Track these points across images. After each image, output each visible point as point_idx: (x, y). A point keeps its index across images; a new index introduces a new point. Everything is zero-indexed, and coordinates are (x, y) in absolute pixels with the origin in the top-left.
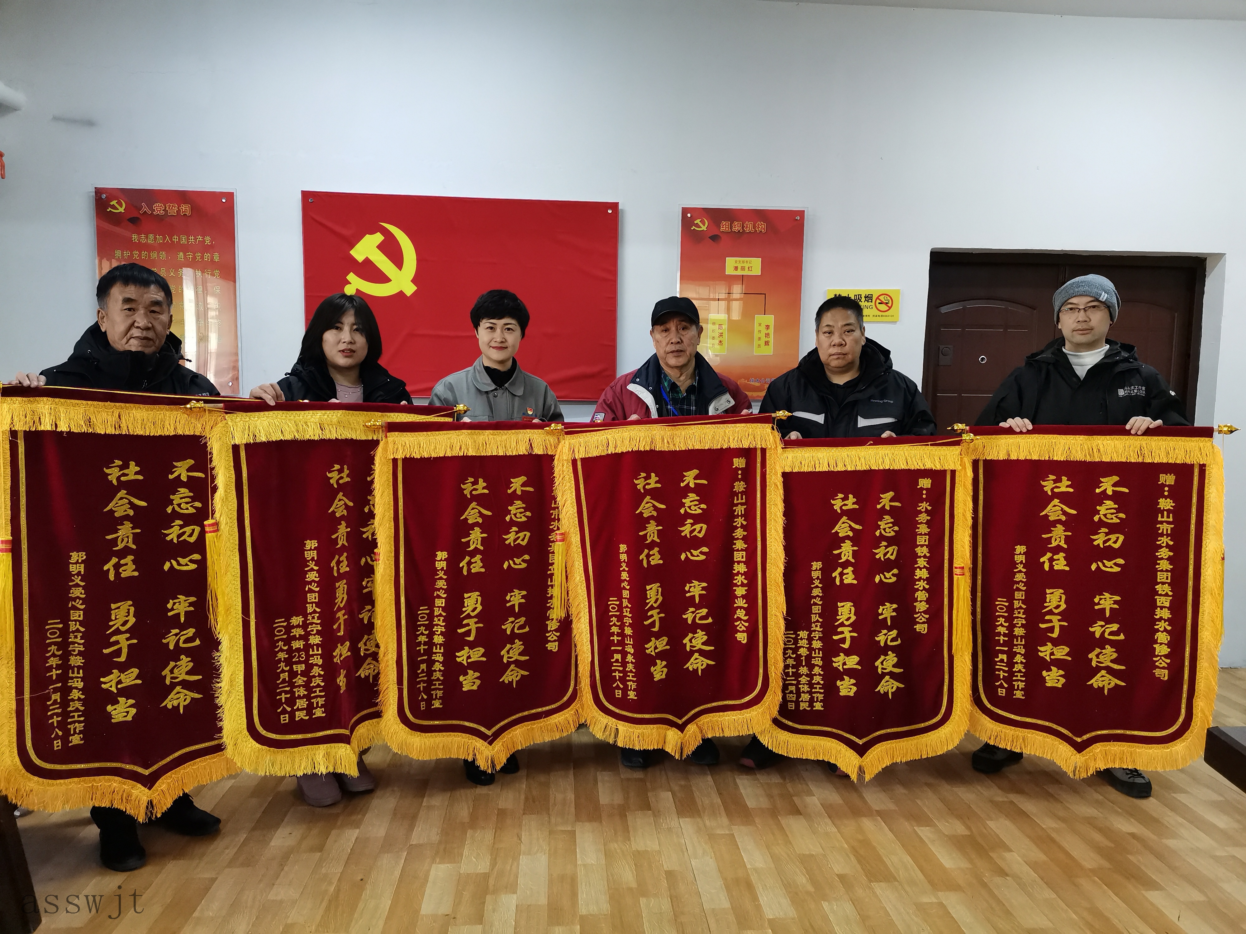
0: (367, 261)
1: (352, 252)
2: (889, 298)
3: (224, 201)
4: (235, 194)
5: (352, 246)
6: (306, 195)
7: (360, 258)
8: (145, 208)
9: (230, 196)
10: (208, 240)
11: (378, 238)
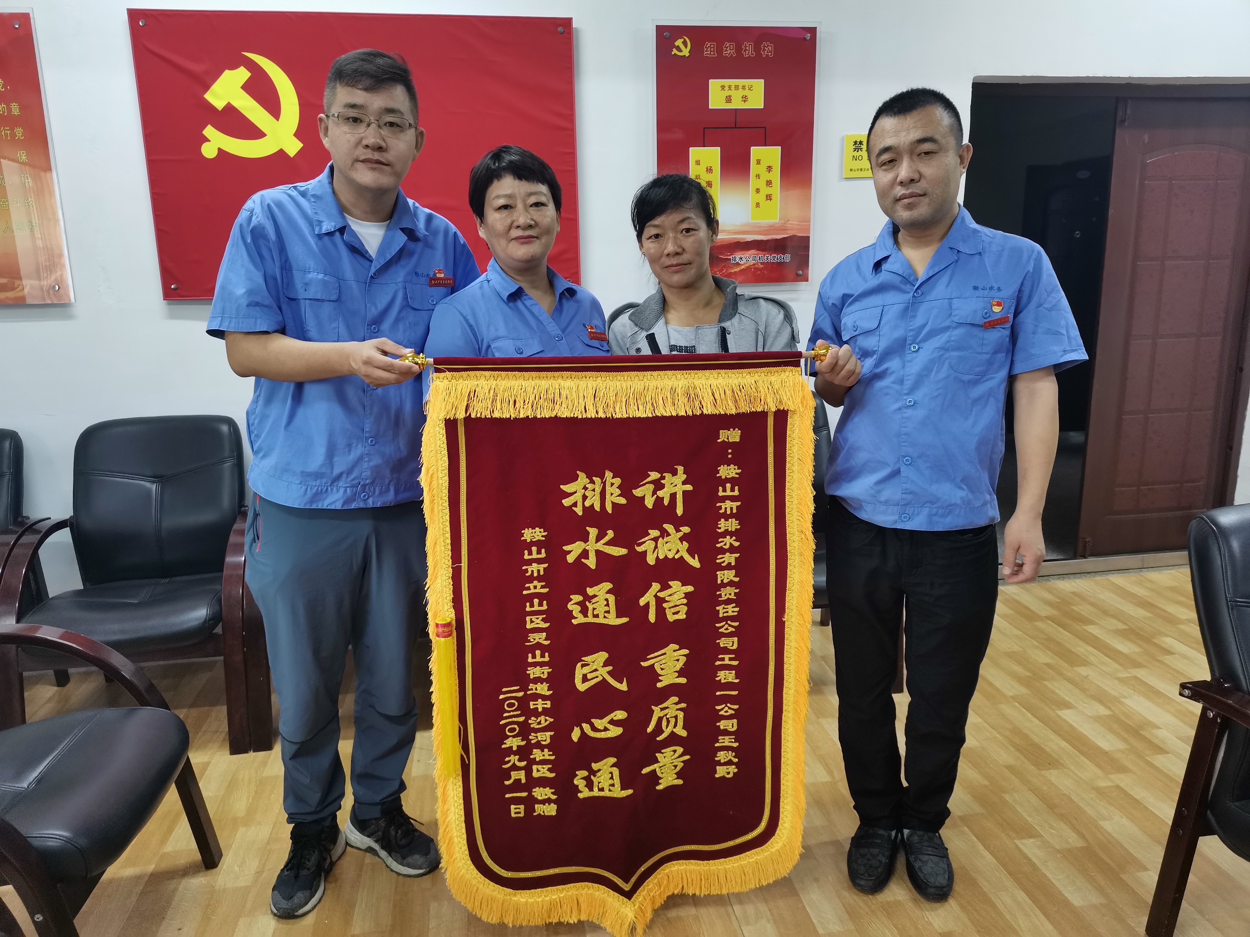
0: (230, 109)
1: (208, 96)
3: (16, 26)
4: (31, 16)
5: (207, 87)
6: (134, 15)
7: (219, 104)
9: (25, 19)
11: (242, 74)
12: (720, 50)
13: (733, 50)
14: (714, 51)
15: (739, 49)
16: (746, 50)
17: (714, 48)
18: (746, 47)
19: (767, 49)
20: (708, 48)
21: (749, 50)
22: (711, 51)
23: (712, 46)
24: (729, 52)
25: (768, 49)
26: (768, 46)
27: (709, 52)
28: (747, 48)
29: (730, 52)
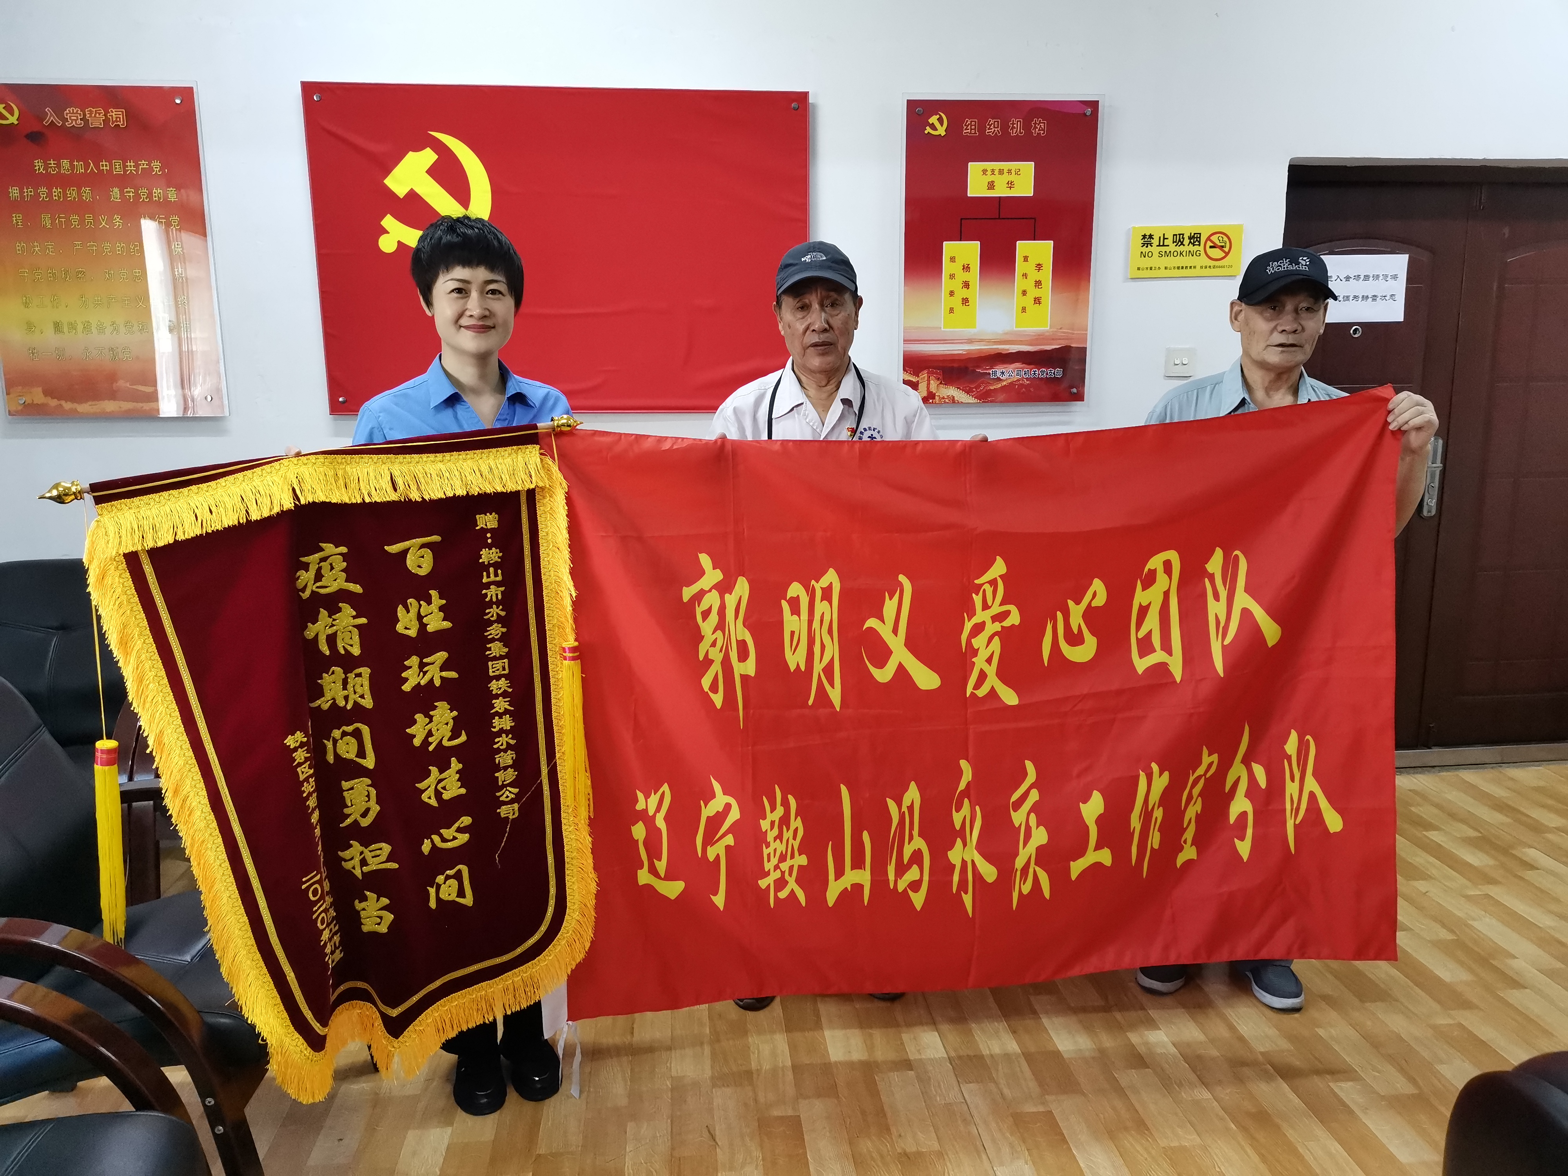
0: (412, 195)
1: (389, 182)
2: (1225, 239)
3: (178, 101)
4: (195, 90)
5: (387, 171)
6: (308, 88)
7: (401, 191)
8: (51, 117)
9: (188, 93)
10: (156, 165)
11: (428, 157)
12: (982, 129)
13: (998, 127)
14: (975, 129)
15: (1005, 127)
16: (1013, 128)
17: (975, 125)
18: (1013, 124)
19: (1038, 127)
20: (968, 126)
21: (1017, 128)
22: (971, 129)
23: (973, 123)
24: (993, 130)
25: (1040, 127)
26: (1040, 123)
27: (969, 131)
28: (1015, 126)
29: (995, 130)
